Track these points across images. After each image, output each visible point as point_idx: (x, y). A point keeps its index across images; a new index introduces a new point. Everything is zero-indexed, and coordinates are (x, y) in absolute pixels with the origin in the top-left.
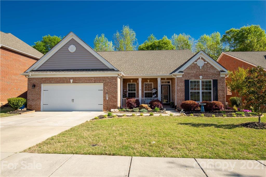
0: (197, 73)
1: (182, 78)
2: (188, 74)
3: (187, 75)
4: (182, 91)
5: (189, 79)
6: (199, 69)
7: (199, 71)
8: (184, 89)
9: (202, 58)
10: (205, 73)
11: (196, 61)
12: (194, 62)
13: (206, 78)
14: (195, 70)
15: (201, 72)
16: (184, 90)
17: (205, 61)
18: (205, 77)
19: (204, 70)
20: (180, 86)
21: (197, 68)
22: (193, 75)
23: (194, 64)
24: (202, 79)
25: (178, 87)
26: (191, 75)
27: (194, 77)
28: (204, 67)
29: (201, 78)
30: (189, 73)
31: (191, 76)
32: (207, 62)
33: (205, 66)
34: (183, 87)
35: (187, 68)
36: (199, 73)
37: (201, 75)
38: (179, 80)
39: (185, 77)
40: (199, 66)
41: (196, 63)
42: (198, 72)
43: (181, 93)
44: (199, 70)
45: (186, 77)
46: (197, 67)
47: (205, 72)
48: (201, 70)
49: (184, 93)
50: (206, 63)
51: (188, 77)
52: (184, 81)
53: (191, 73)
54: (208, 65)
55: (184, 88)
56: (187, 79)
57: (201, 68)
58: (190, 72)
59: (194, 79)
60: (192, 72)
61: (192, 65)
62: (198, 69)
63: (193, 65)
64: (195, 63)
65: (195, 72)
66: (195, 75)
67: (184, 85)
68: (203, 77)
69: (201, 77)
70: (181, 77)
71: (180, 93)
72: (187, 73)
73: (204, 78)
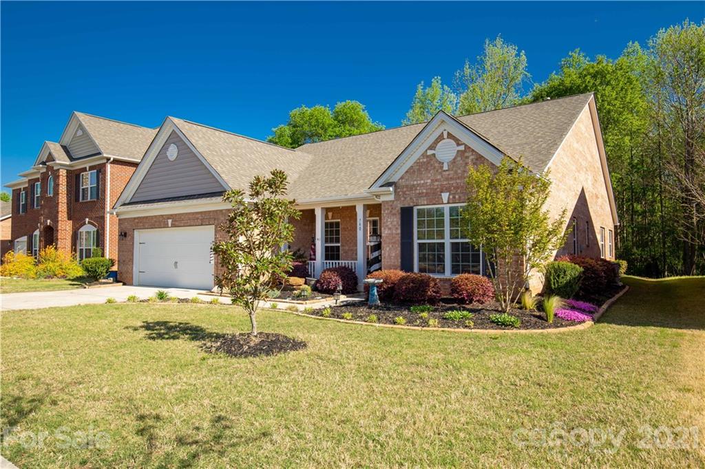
0: (436, 183)
1: (393, 201)
2: (411, 189)
3: (407, 193)
4: (393, 241)
5: (412, 204)
6: (440, 171)
7: (439, 177)
8: (400, 235)
9: (449, 134)
10: (458, 181)
11: (432, 147)
12: (426, 150)
13: (460, 197)
14: (430, 175)
15: (447, 179)
16: (398, 238)
17: (458, 143)
18: (457, 197)
19: (456, 172)
20: (390, 226)
21: (435, 168)
22: (424, 191)
23: (428, 156)
24: (448, 203)
25: (385, 229)
26: (418, 192)
27: (425, 198)
28: (454, 162)
29: (445, 201)
30: (414, 185)
31: (419, 194)
32: (466, 145)
33: (459, 159)
34: (397, 228)
35: (407, 172)
36: (441, 185)
37: (448, 190)
38: (388, 209)
39: (402, 199)
40: (440, 162)
41: (434, 155)
42: (436, 181)
43: (391, 246)
44: (441, 173)
45: (405, 198)
46: (437, 165)
47: (459, 178)
48: (447, 173)
49: (399, 249)
50: (462, 148)
51: (411, 198)
52: (400, 211)
53: (418, 185)
54: (467, 154)
55: (399, 231)
56: (407, 206)
57: (445, 167)
58: (415, 183)
59: (426, 203)
60: (422, 182)
61: (421, 160)
62: (437, 171)
63: (425, 160)
64: (430, 152)
65: (429, 181)
66: (429, 191)
67: (400, 223)
68: (451, 197)
69: (445, 196)
70: (391, 201)
71: (388, 249)
72: (407, 186)
73: (454, 197)
